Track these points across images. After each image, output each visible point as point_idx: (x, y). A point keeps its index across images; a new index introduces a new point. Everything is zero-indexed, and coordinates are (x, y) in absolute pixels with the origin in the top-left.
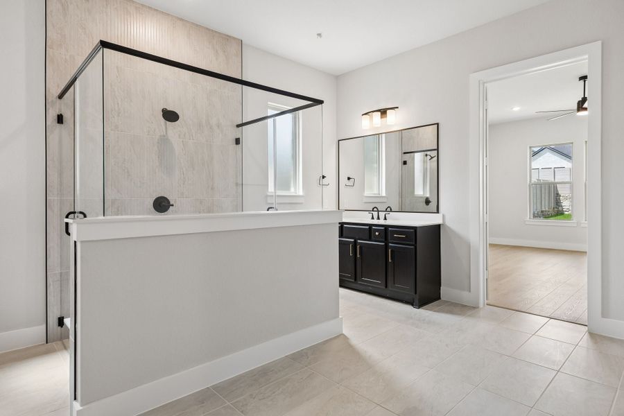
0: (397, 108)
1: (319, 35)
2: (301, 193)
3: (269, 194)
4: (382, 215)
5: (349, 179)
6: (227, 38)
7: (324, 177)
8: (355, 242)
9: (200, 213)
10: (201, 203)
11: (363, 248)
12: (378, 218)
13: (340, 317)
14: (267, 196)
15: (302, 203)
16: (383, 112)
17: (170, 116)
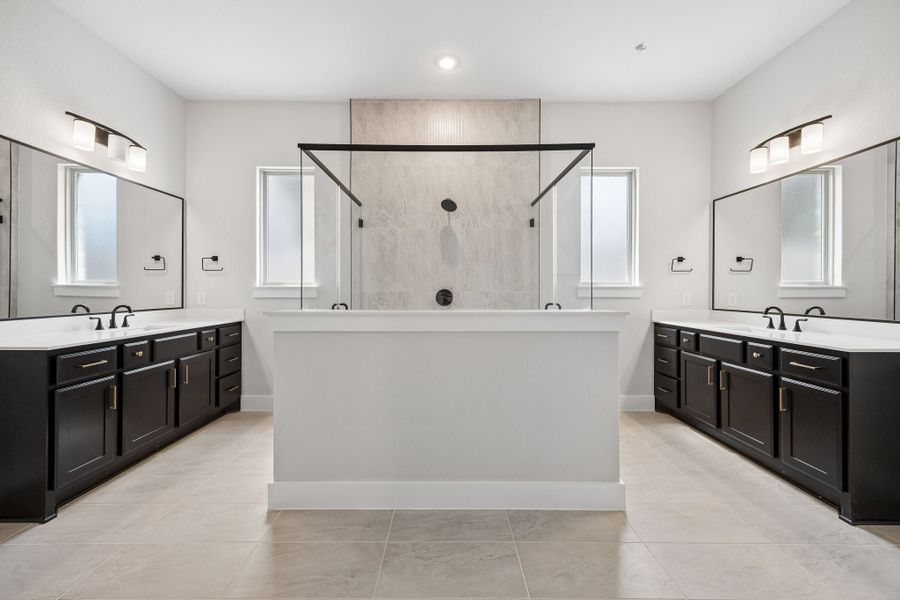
0: (830, 117)
1: (640, 47)
2: (637, 283)
3: (580, 286)
4: (790, 322)
5: (739, 259)
6: (520, 103)
7: (680, 259)
8: (718, 363)
9: (485, 308)
10: (486, 295)
11: (732, 376)
12: (783, 327)
13: (622, 482)
14: (577, 288)
15: (638, 298)
16: (794, 136)
17: (449, 206)
